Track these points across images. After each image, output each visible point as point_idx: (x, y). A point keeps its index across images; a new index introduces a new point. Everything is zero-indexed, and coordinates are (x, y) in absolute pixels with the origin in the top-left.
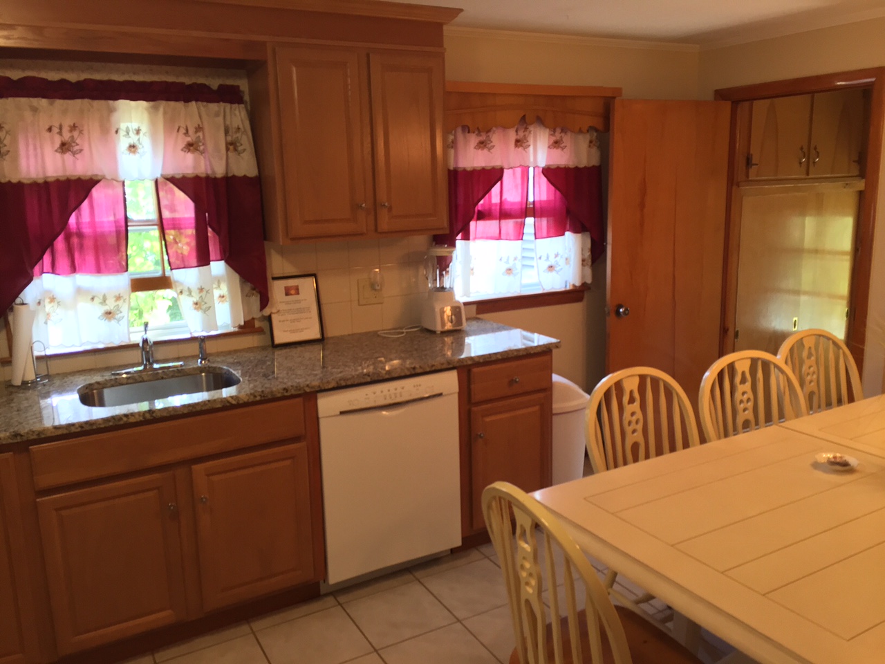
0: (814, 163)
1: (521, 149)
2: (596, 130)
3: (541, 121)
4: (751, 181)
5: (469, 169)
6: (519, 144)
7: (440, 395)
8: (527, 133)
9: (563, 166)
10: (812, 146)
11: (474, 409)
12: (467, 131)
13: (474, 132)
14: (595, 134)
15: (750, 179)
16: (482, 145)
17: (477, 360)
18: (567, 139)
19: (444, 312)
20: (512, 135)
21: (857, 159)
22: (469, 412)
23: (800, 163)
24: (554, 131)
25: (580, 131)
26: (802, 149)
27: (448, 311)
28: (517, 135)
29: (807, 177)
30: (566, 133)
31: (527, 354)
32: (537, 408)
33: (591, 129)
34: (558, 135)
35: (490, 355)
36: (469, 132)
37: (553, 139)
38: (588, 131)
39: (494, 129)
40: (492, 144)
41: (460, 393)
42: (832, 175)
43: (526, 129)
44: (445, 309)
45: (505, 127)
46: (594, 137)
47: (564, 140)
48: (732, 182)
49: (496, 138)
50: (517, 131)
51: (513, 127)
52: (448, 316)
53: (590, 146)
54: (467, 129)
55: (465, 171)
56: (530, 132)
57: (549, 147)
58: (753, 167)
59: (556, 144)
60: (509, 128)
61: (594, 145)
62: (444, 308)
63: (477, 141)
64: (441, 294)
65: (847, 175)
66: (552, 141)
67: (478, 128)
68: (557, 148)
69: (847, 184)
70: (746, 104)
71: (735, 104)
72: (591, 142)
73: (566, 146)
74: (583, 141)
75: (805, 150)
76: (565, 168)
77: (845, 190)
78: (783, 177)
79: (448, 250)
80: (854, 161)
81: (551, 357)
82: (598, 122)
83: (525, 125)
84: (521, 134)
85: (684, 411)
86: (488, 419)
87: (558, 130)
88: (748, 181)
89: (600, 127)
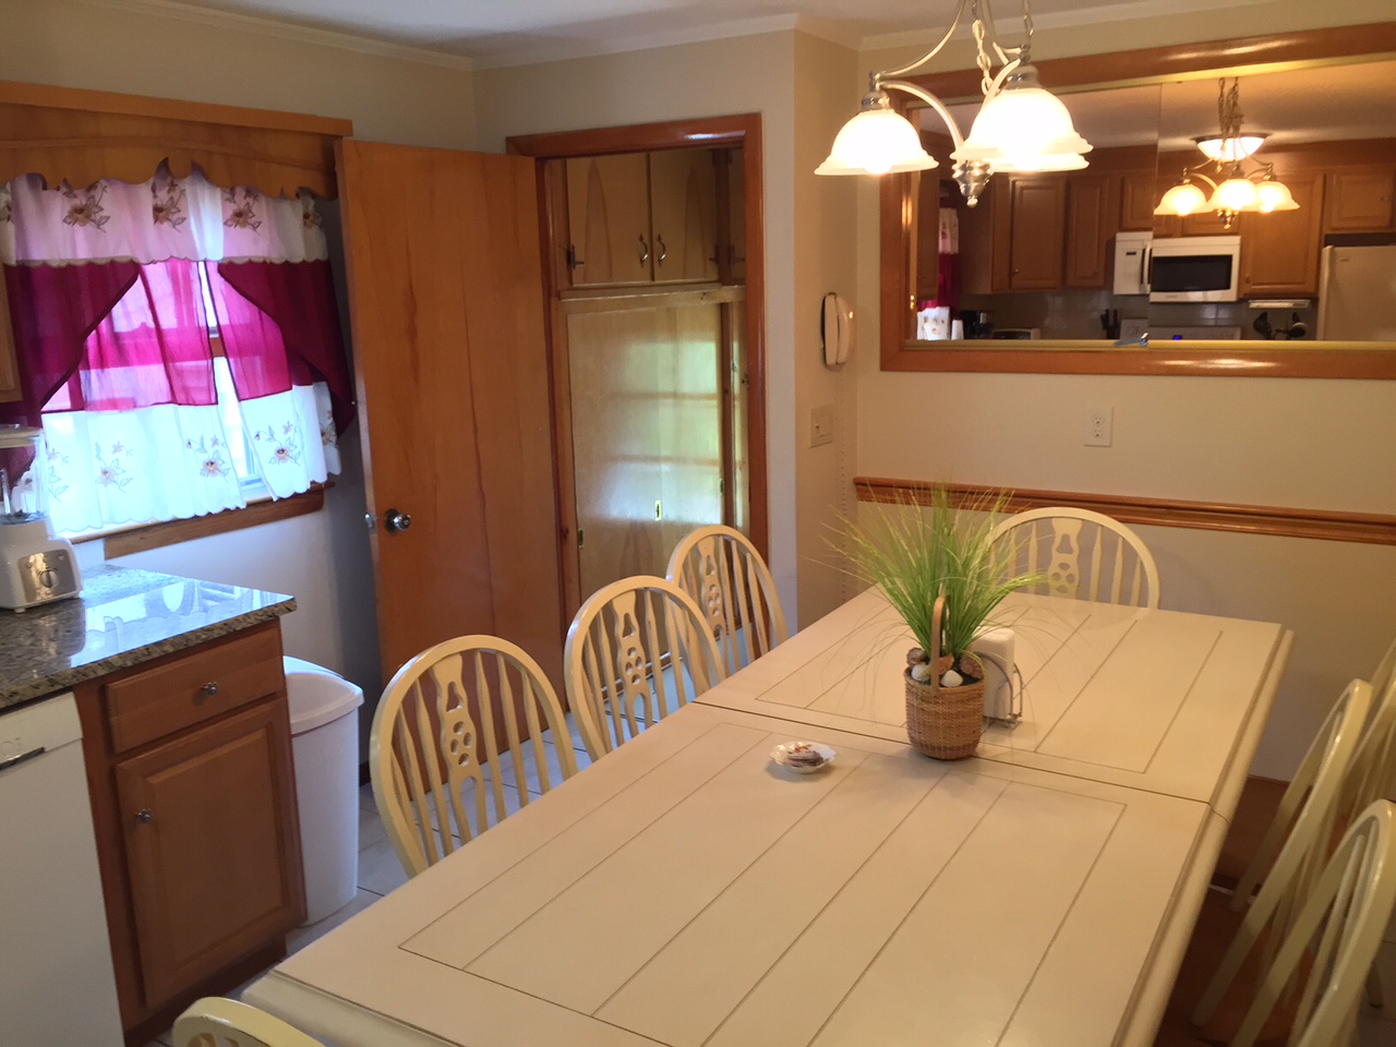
0: (660, 261)
1: (166, 225)
2: (314, 196)
3: (202, 171)
4: (576, 289)
5: (55, 264)
6: (161, 215)
7: (41, 751)
8: (176, 195)
9: (261, 260)
10: (655, 236)
11: (124, 765)
12: (41, 187)
13: (58, 189)
14: (312, 203)
15: (575, 285)
16: (80, 216)
17: (120, 663)
18: (260, 209)
19: (29, 566)
20: (145, 198)
21: (713, 256)
22: (112, 773)
23: (642, 261)
24: (232, 191)
25: (283, 196)
26: (641, 239)
27: (39, 562)
28: (155, 197)
29: (653, 283)
30: (255, 198)
31: (229, 633)
32: (259, 735)
33: (302, 192)
34: (241, 201)
35: (147, 648)
36: (45, 188)
37: (232, 208)
38: (298, 196)
39: (103, 183)
40: (103, 214)
41: (86, 742)
42: (685, 280)
43: (173, 186)
44: (32, 560)
45: (129, 180)
46: (311, 208)
47: (253, 210)
48: (551, 293)
49: (109, 200)
50: (153, 190)
51: (145, 180)
52: (40, 574)
53: (305, 224)
54: (40, 182)
55: (45, 267)
56: (183, 192)
57: (225, 223)
58: (577, 266)
59: (239, 218)
60: (138, 183)
61: (313, 222)
62: (28, 558)
63: (68, 208)
64: (17, 528)
65: (703, 279)
66: (230, 213)
67: (65, 181)
68: (244, 224)
69: (704, 294)
70: (557, 163)
71: (541, 161)
72: (306, 216)
73: (260, 223)
74: (293, 214)
75: (646, 240)
76: (265, 262)
77: (703, 303)
78: (621, 283)
79: (24, 435)
80: (710, 259)
81: (279, 630)
82: (314, 181)
83: (169, 180)
84: (163, 196)
85: (543, 704)
86: (154, 780)
87: (240, 193)
88: (573, 290)
89: (320, 189)
